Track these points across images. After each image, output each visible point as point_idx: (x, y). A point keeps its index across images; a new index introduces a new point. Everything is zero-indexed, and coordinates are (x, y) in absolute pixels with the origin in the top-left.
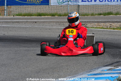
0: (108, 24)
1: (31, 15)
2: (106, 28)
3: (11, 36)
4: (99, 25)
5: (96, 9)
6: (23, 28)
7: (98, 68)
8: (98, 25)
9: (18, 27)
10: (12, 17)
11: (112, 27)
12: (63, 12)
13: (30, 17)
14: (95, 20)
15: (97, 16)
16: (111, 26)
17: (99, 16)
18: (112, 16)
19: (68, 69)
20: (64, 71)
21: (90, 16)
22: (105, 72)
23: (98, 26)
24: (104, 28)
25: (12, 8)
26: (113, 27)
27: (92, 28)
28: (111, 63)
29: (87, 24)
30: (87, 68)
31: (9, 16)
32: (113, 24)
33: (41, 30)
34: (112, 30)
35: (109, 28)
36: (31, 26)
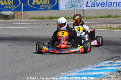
0: (109, 25)
2: (107, 28)
3: (27, 36)
4: (102, 26)
5: (98, 12)
6: (37, 29)
7: (100, 62)
8: (100, 26)
9: (33, 28)
11: (112, 28)
12: (71, 16)
13: (42, 20)
15: (99, 18)
18: (111, 19)
19: (75, 63)
20: (71, 65)
21: (93, 19)
22: (106, 65)
24: (105, 29)
25: (28, 13)
28: (111, 58)
29: (91, 25)
30: (91, 62)
31: (25, 19)
32: (113, 25)
33: (52, 30)
34: (112, 30)
35: (109, 28)
36: (43, 28)
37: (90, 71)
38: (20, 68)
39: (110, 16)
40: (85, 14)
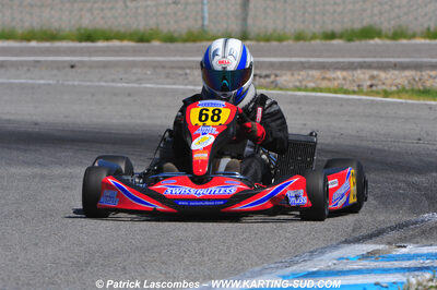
0: (363, 76)
1: (51, 36)
2: (356, 89)
4: (329, 80)
5: (314, 13)
7: (323, 251)
8: (324, 79)
11: (381, 87)
12: (182, 27)
13: (47, 44)
14: (312, 60)
15: (318, 41)
16: (374, 82)
17: (328, 42)
18: (377, 45)
19: (202, 254)
21: (291, 42)
22: (349, 267)
23: (324, 84)
24: (346, 92)
26: (384, 87)
27: (299, 89)
29: (278, 72)
30: (280, 249)
32: (382, 75)
33: (93, 95)
34: (379, 99)
35: (365, 89)
36: (51, 82)
39: (368, 33)
40: (250, 21)
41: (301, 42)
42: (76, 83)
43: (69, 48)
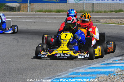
0: (119, 20)
2: (118, 23)
3: (33, 30)
4: (112, 21)
5: (109, 6)
6: (44, 22)
7: (110, 59)
8: (110, 21)
9: (40, 22)
10: (35, 13)
11: (123, 23)
12: (79, 9)
13: (50, 13)
15: (109, 13)
16: (121, 22)
17: (111, 13)
18: (122, 13)
21: (103, 13)
22: (116, 62)
23: (110, 22)
24: (115, 24)
25: (34, 5)
27: (105, 23)
31: (31, 12)
32: (123, 20)
34: (122, 25)
36: (51, 21)
37: (99, 67)
38: (26, 62)
39: (120, 11)
40: (94, 8)
41: (105, 13)
42: (56, 22)
43: (54, 14)
